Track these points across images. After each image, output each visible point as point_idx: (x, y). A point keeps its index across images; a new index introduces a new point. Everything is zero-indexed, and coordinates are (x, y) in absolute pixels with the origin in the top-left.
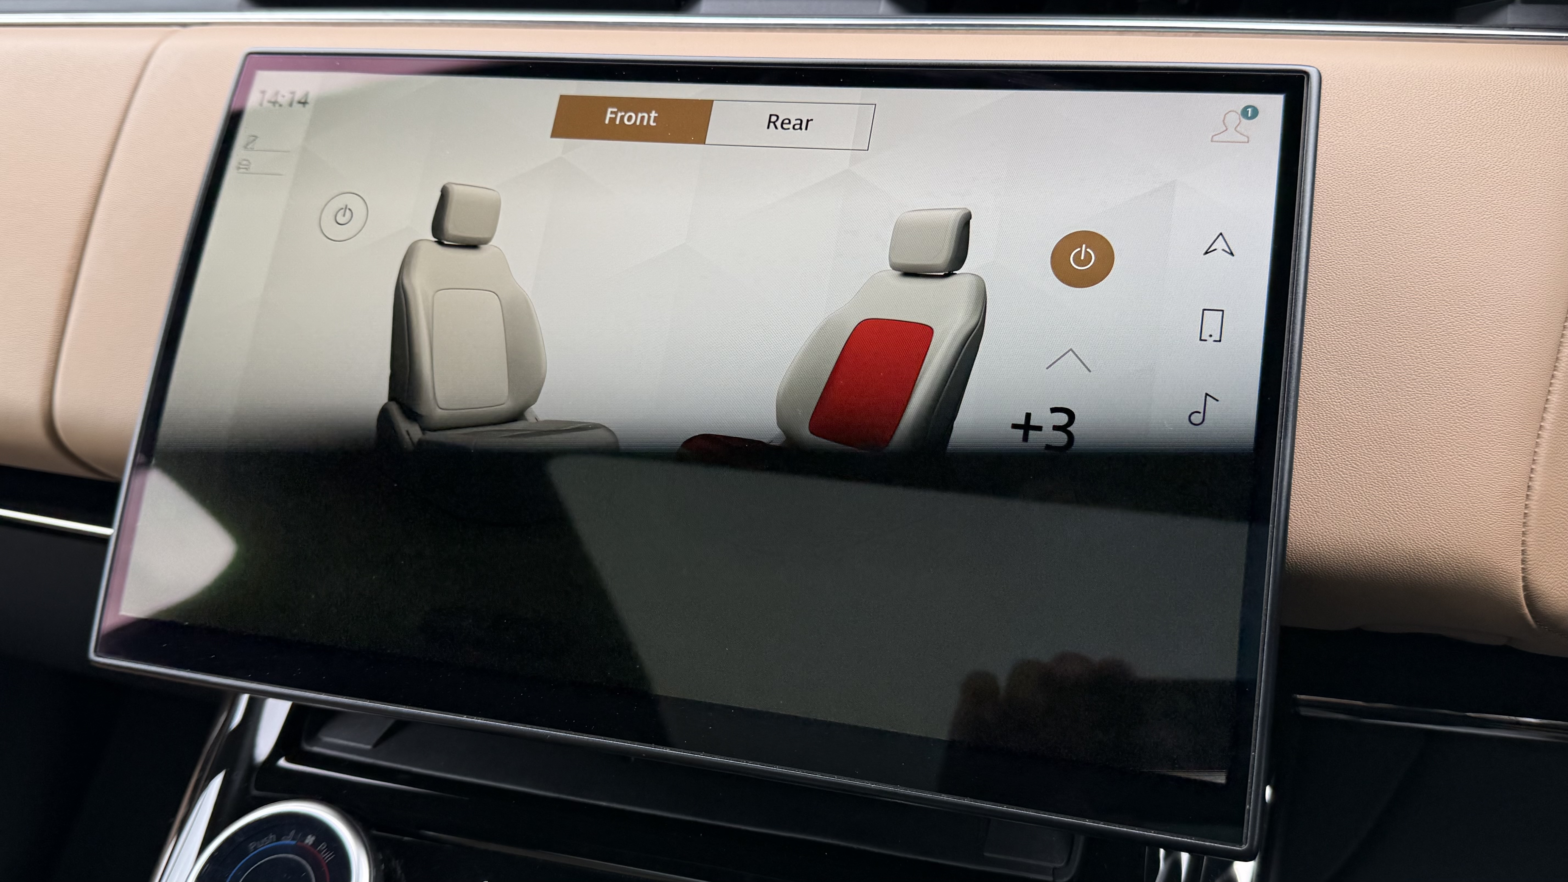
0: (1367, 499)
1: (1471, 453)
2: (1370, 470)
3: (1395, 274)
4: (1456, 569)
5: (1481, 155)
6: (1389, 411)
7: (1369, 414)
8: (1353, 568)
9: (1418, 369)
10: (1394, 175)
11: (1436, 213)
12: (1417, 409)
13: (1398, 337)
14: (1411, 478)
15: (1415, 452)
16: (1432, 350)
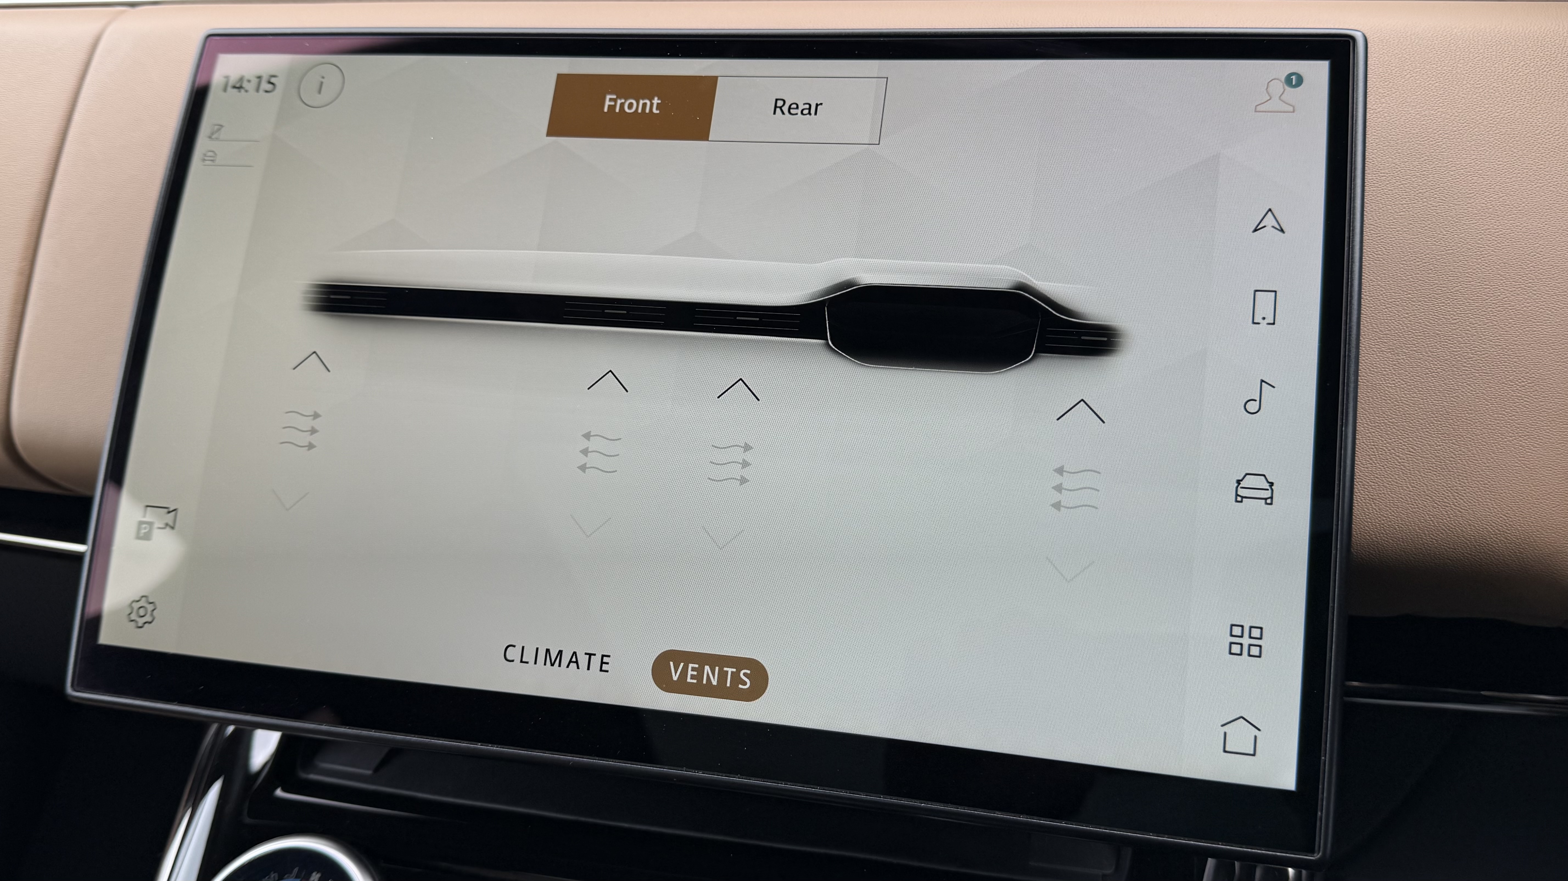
0: (1426, 485)
1: (1532, 434)
2: (1428, 454)
3: (1447, 247)
4: (1518, 554)
5: (1532, 120)
6: (1446, 392)
7: (1425, 395)
8: (1412, 557)
9: (1474, 347)
10: (1441, 143)
11: (1486, 182)
12: (1474, 389)
13: (1452, 314)
14: (1471, 461)
15: (1474, 434)
16: (1488, 327)
